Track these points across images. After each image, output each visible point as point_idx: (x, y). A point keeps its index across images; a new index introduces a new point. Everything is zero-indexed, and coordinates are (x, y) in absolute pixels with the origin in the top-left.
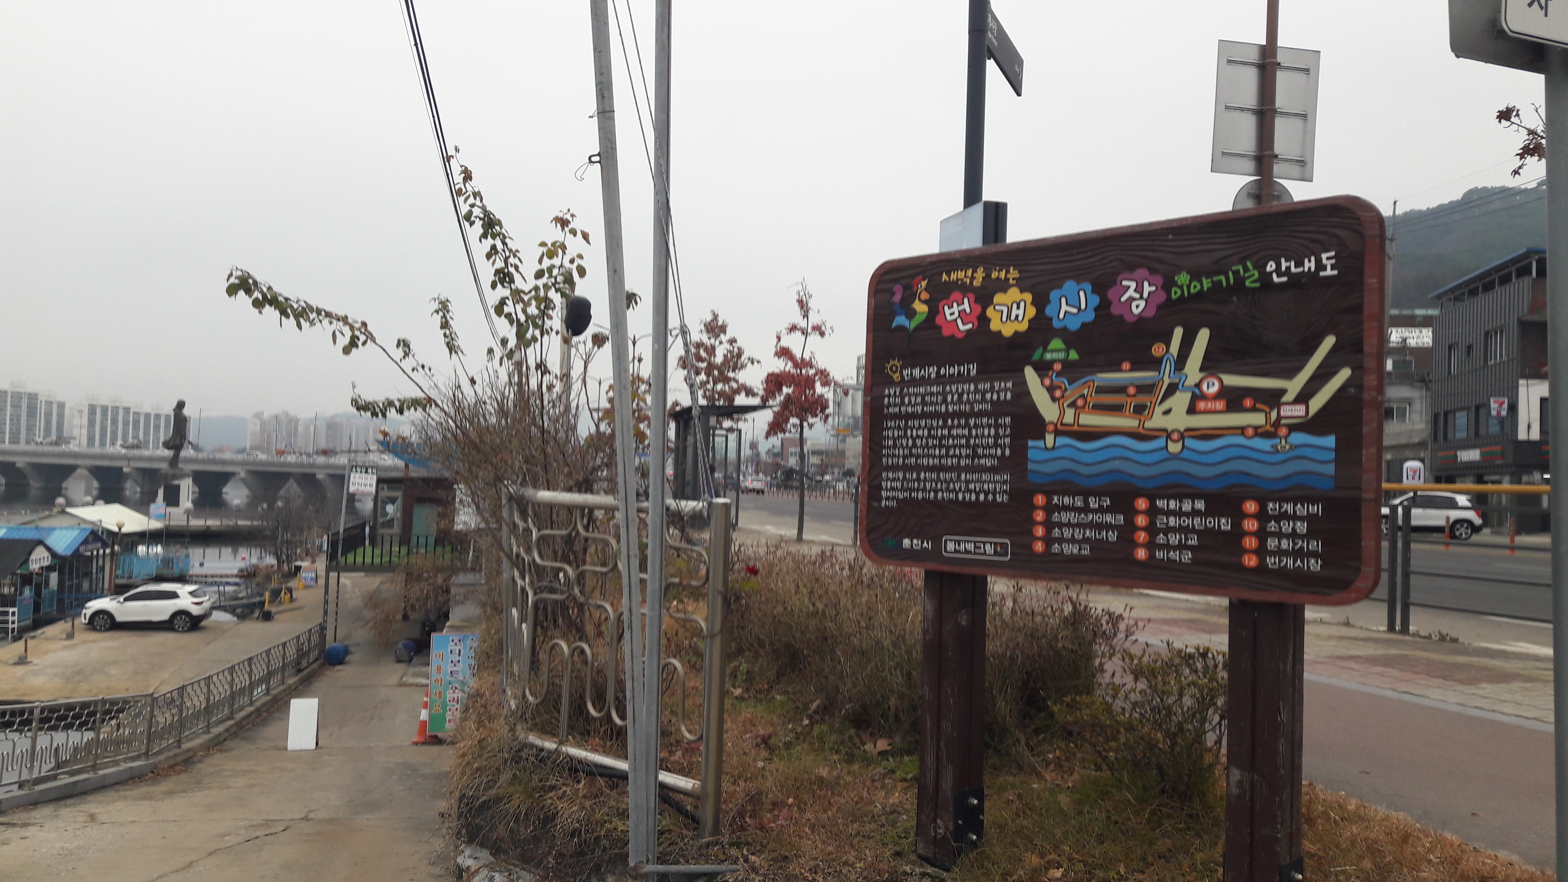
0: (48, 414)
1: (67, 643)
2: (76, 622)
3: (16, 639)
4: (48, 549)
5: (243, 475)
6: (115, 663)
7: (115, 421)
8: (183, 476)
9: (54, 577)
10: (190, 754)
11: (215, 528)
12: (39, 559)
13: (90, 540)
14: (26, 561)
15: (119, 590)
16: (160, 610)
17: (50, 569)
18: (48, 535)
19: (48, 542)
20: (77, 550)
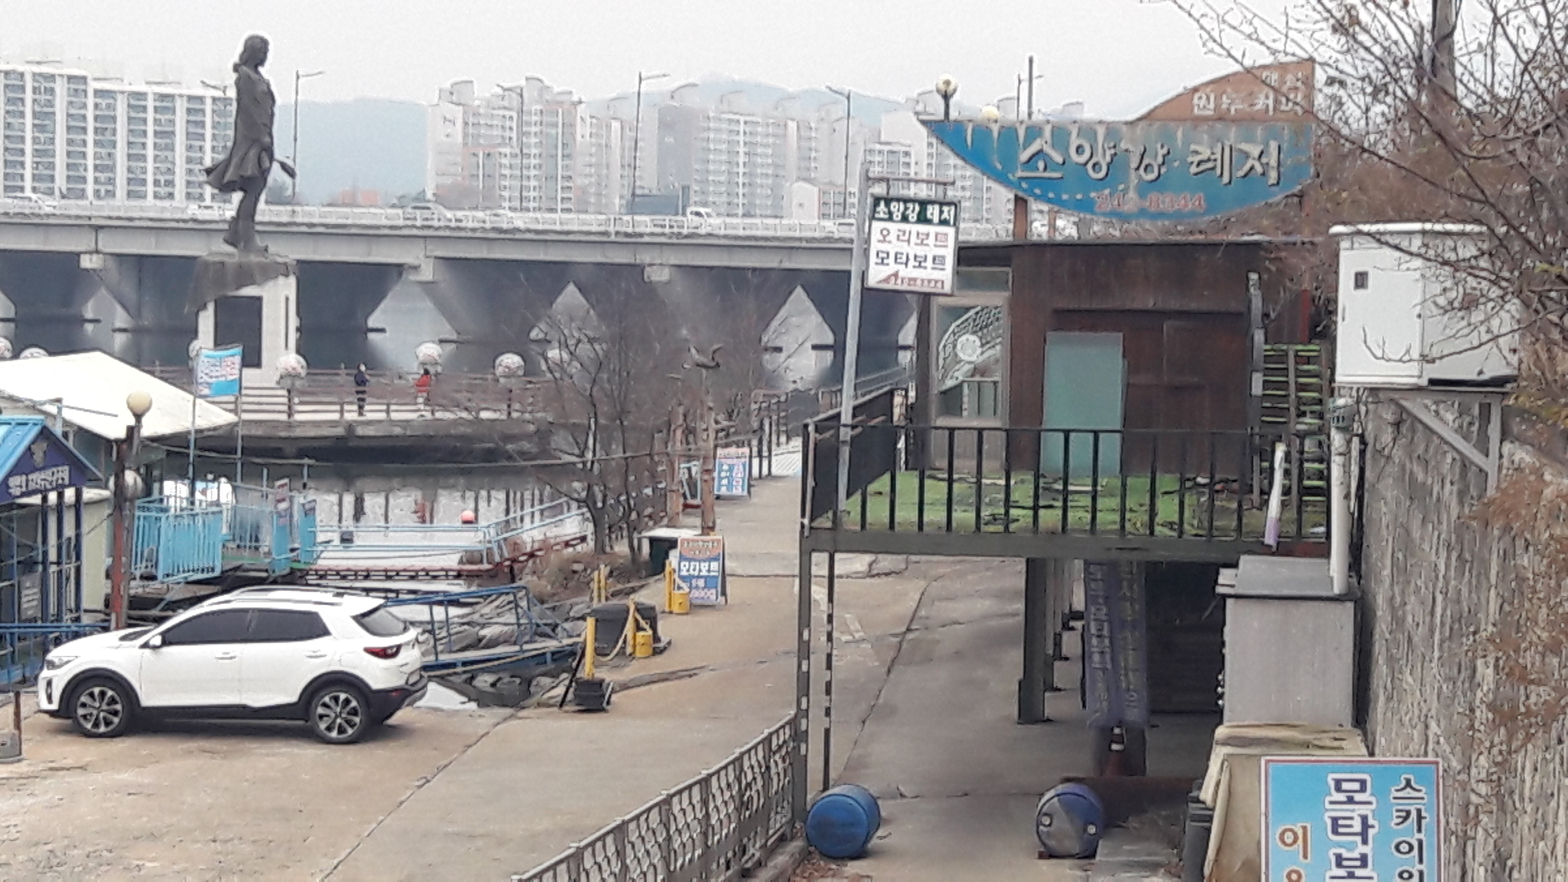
2: (27, 704)
5: (428, 273)
6: (153, 837)
7: (44, 120)
8: (271, 272)
11: (370, 431)
13: (38, 457)
15: (136, 612)
16: (269, 673)
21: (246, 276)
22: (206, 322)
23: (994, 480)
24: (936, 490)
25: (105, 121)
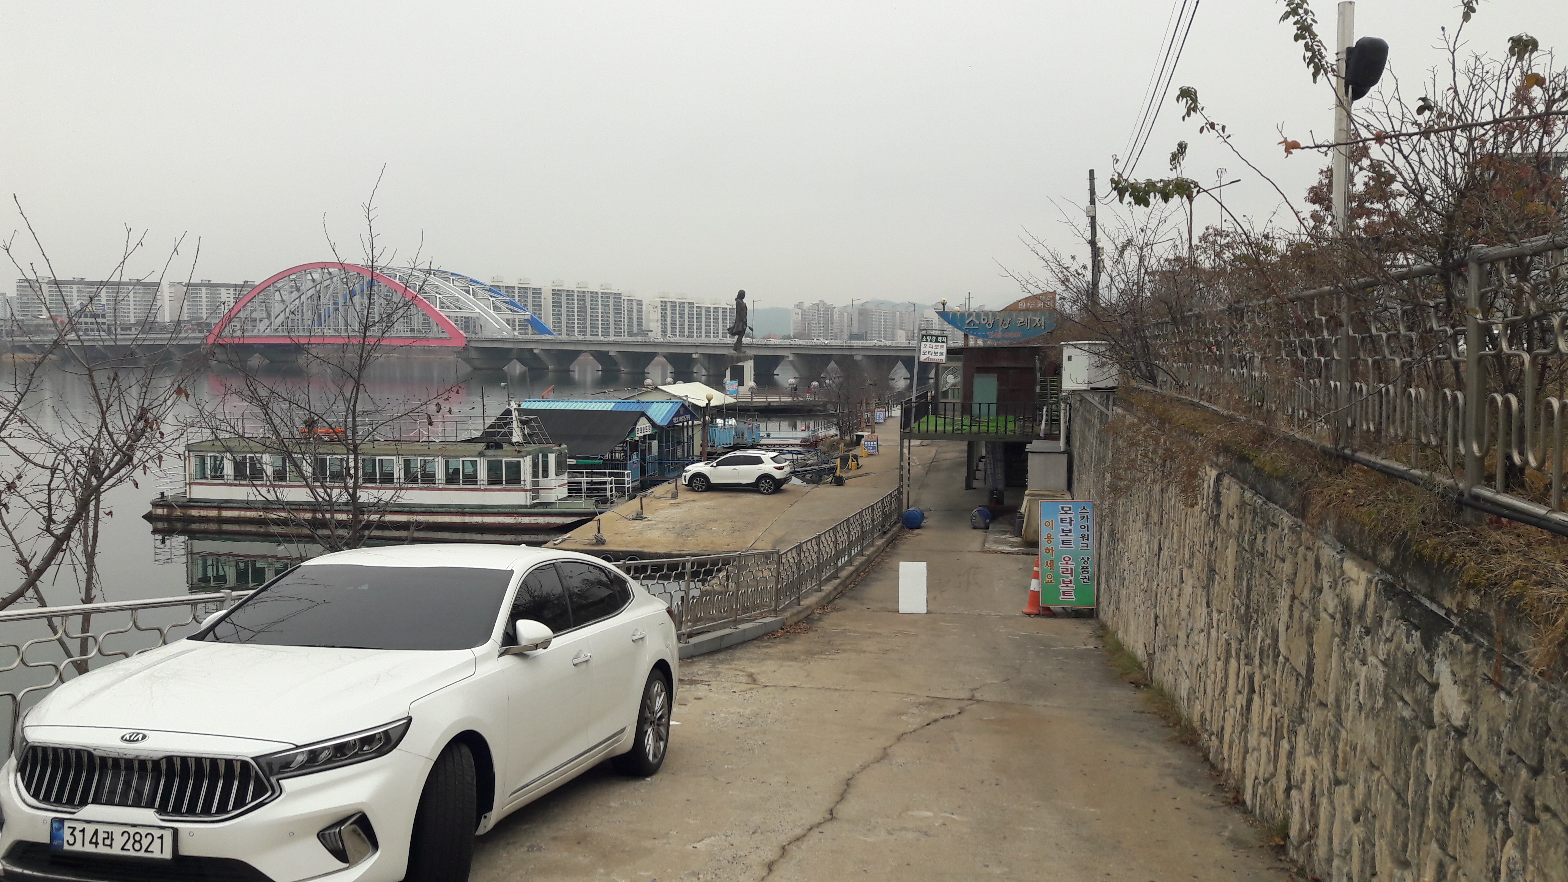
0: (630, 311)
1: (673, 501)
2: (679, 482)
3: (632, 497)
4: (650, 420)
5: (791, 358)
6: (715, 521)
7: (682, 315)
8: (746, 358)
9: (655, 444)
10: (809, 612)
11: (775, 404)
12: (643, 428)
13: (681, 412)
14: (633, 430)
15: (709, 456)
16: (747, 474)
17: (651, 437)
18: (648, 408)
19: (649, 414)
20: (672, 420)
21: (740, 360)
22: (728, 373)
23: (958, 418)
24: (941, 421)
25: (699, 315)
